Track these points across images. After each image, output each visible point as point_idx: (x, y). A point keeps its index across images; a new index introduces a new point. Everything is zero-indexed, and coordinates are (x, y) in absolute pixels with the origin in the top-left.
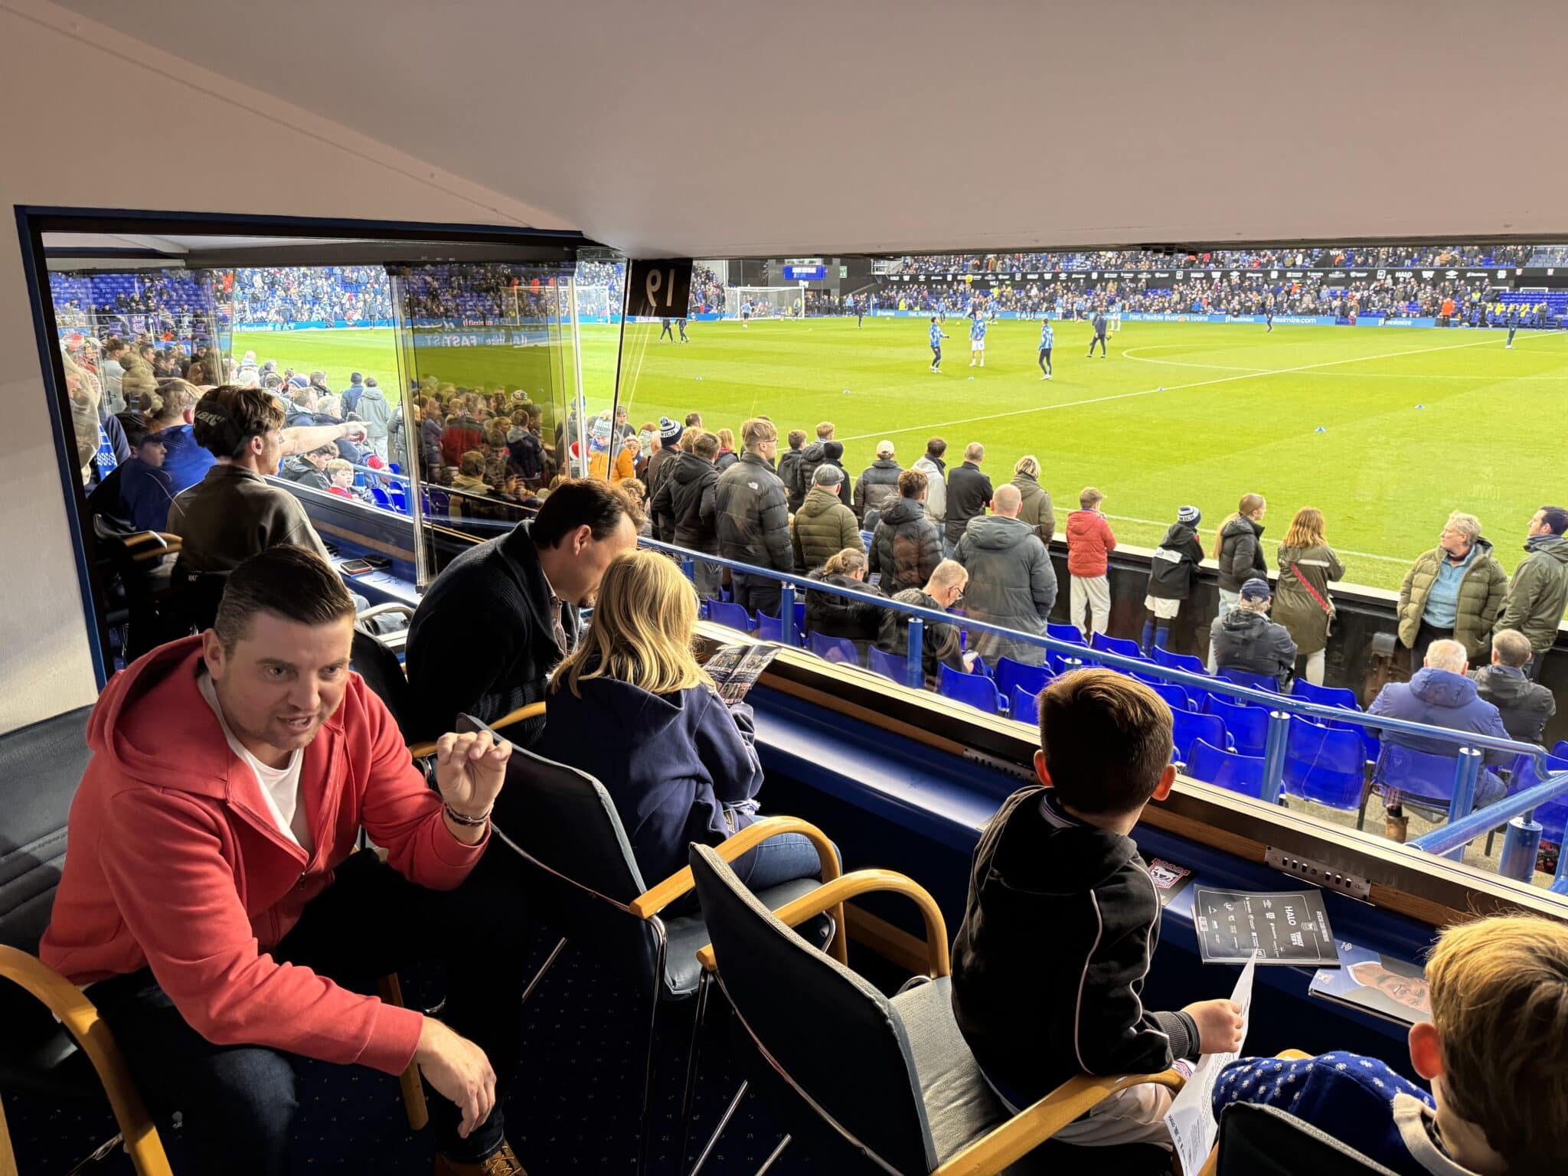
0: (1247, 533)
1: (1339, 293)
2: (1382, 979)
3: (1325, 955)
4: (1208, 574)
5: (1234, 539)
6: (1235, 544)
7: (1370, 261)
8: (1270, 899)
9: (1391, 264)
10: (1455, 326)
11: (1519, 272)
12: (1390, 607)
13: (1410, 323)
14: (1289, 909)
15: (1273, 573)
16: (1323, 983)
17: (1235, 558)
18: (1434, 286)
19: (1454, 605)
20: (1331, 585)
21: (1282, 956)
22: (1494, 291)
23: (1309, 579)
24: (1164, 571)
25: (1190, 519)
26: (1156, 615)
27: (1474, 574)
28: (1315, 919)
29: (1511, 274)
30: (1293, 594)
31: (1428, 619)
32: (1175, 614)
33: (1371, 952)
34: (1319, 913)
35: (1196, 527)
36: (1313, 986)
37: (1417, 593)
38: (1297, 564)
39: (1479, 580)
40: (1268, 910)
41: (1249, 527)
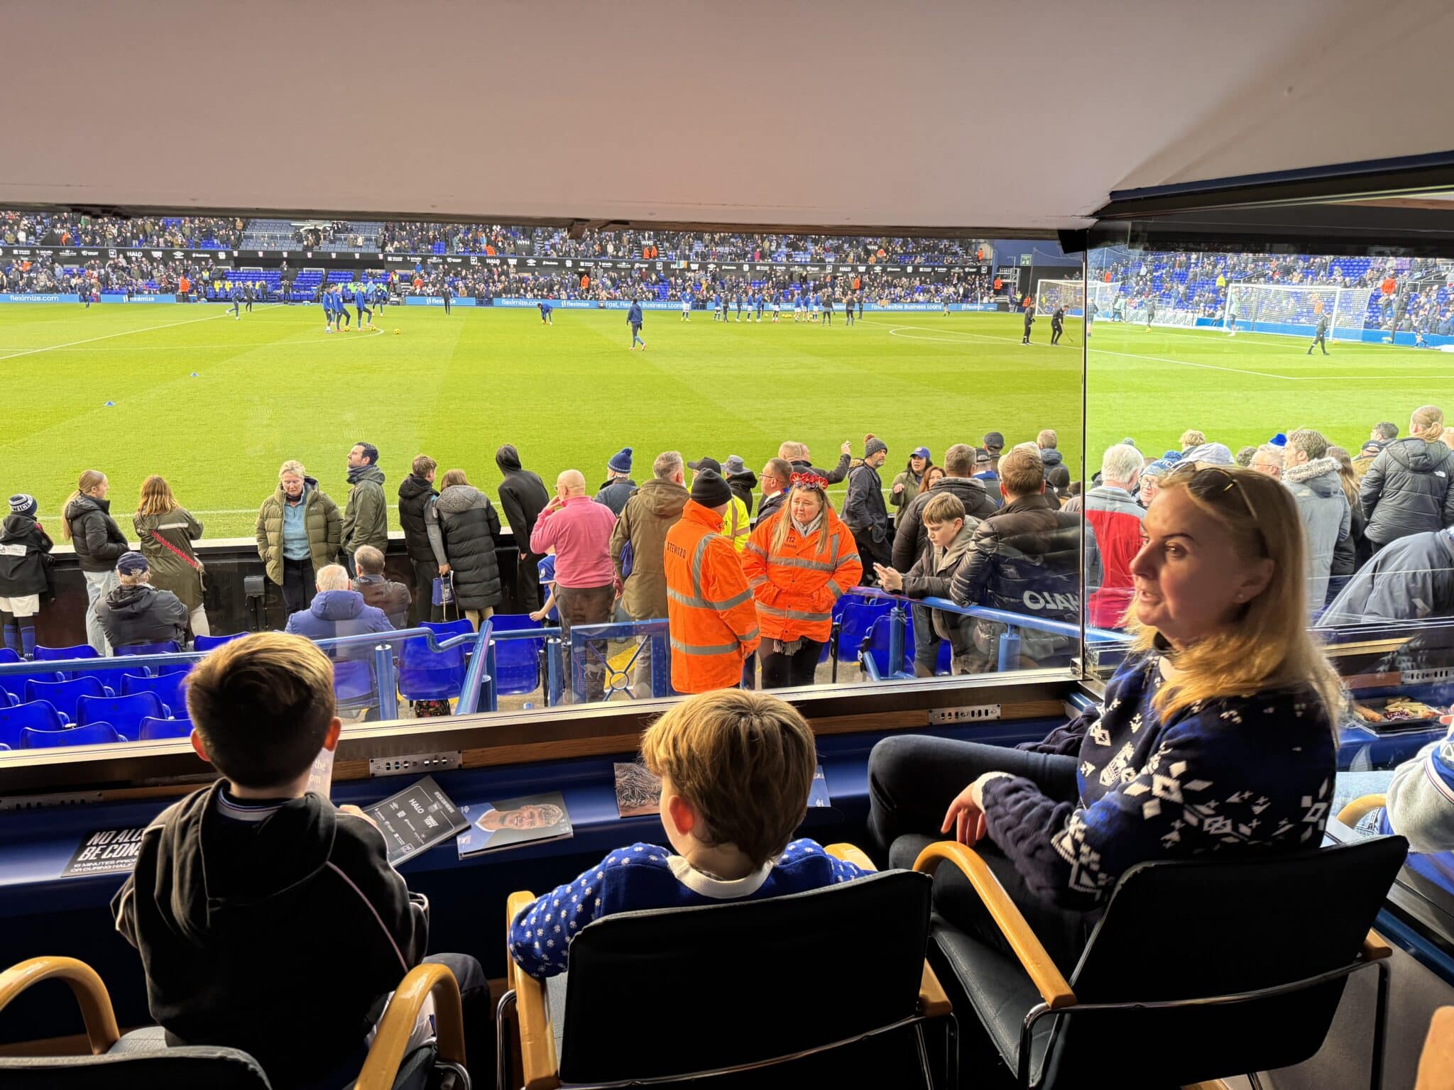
0: (91, 510)
1: (75, 271)
2: (503, 820)
3: (456, 824)
4: (62, 559)
5: (80, 520)
6: (83, 524)
7: (98, 240)
8: (395, 801)
9: (118, 244)
10: (195, 301)
11: (236, 254)
12: (250, 552)
13: (153, 299)
14: (413, 802)
15: (134, 545)
16: (466, 844)
17: (87, 538)
18: (166, 265)
19: (305, 539)
20: (195, 544)
21: (426, 841)
22: (220, 270)
23: (172, 542)
24: (11, 569)
25: (25, 507)
26: (15, 615)
27: (312, 509)
28: (435, 799)
29: (229, 254)
30: (160, 560)
31: (289, 555)
32: (37, 610)
33: (484, 804)
34: (437, 793)
35: (35, 515)
36: (460, 851)
37: (272, 537)
38: (157, 531)
39: (317, 513)
40: (397, 811)
41: (91, 504)
